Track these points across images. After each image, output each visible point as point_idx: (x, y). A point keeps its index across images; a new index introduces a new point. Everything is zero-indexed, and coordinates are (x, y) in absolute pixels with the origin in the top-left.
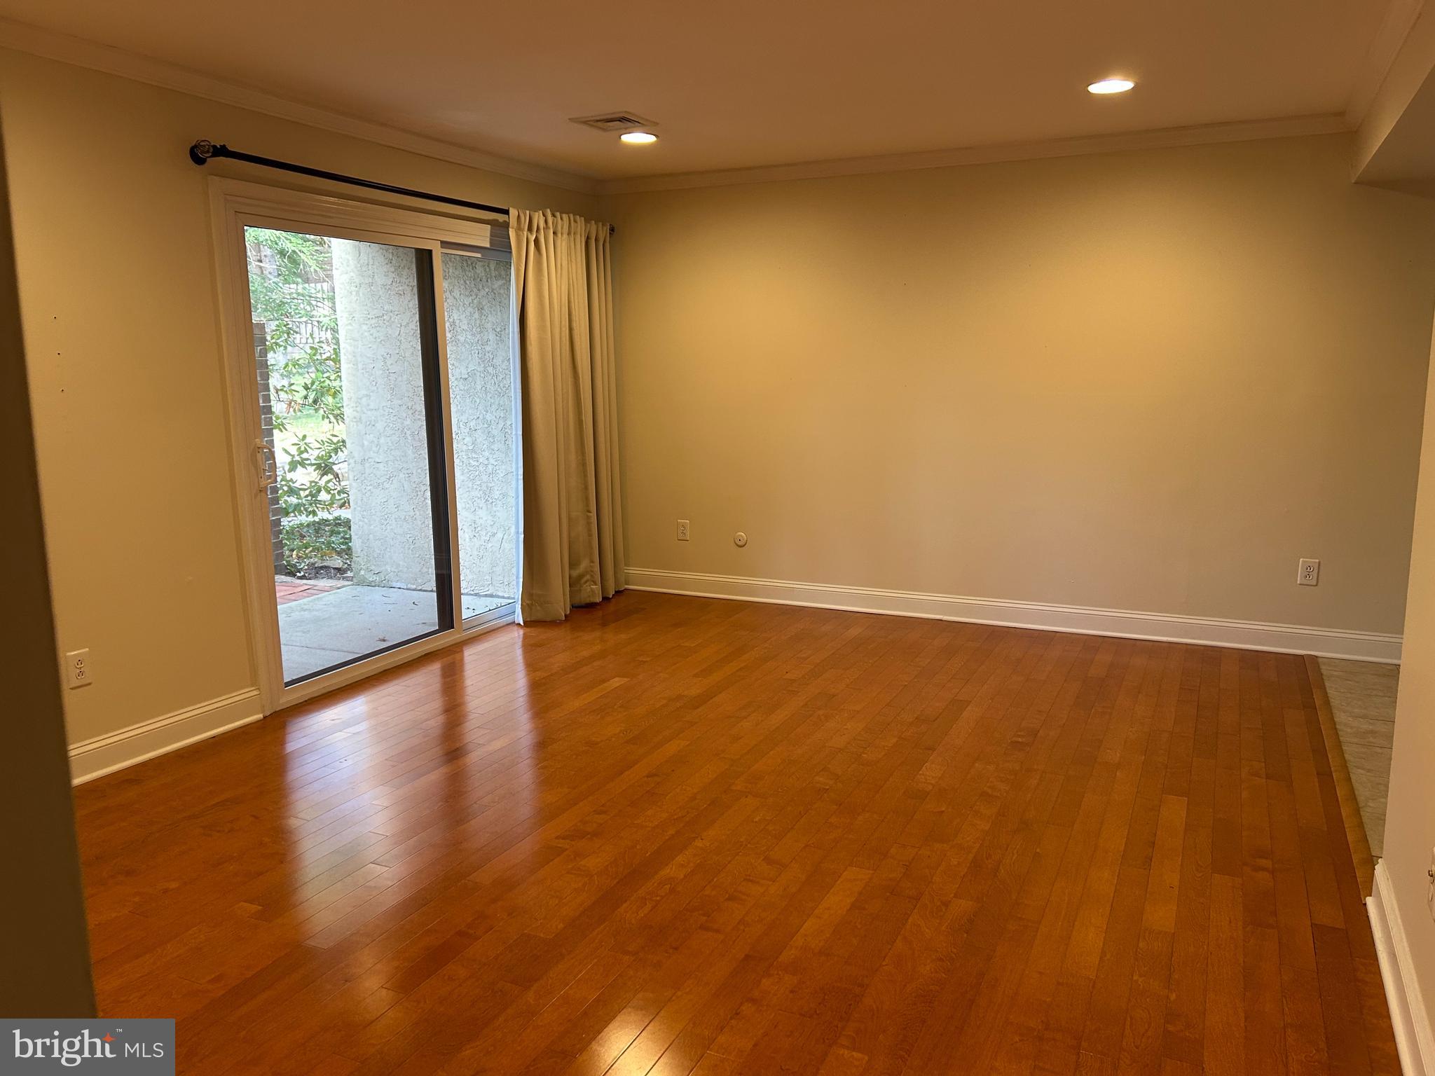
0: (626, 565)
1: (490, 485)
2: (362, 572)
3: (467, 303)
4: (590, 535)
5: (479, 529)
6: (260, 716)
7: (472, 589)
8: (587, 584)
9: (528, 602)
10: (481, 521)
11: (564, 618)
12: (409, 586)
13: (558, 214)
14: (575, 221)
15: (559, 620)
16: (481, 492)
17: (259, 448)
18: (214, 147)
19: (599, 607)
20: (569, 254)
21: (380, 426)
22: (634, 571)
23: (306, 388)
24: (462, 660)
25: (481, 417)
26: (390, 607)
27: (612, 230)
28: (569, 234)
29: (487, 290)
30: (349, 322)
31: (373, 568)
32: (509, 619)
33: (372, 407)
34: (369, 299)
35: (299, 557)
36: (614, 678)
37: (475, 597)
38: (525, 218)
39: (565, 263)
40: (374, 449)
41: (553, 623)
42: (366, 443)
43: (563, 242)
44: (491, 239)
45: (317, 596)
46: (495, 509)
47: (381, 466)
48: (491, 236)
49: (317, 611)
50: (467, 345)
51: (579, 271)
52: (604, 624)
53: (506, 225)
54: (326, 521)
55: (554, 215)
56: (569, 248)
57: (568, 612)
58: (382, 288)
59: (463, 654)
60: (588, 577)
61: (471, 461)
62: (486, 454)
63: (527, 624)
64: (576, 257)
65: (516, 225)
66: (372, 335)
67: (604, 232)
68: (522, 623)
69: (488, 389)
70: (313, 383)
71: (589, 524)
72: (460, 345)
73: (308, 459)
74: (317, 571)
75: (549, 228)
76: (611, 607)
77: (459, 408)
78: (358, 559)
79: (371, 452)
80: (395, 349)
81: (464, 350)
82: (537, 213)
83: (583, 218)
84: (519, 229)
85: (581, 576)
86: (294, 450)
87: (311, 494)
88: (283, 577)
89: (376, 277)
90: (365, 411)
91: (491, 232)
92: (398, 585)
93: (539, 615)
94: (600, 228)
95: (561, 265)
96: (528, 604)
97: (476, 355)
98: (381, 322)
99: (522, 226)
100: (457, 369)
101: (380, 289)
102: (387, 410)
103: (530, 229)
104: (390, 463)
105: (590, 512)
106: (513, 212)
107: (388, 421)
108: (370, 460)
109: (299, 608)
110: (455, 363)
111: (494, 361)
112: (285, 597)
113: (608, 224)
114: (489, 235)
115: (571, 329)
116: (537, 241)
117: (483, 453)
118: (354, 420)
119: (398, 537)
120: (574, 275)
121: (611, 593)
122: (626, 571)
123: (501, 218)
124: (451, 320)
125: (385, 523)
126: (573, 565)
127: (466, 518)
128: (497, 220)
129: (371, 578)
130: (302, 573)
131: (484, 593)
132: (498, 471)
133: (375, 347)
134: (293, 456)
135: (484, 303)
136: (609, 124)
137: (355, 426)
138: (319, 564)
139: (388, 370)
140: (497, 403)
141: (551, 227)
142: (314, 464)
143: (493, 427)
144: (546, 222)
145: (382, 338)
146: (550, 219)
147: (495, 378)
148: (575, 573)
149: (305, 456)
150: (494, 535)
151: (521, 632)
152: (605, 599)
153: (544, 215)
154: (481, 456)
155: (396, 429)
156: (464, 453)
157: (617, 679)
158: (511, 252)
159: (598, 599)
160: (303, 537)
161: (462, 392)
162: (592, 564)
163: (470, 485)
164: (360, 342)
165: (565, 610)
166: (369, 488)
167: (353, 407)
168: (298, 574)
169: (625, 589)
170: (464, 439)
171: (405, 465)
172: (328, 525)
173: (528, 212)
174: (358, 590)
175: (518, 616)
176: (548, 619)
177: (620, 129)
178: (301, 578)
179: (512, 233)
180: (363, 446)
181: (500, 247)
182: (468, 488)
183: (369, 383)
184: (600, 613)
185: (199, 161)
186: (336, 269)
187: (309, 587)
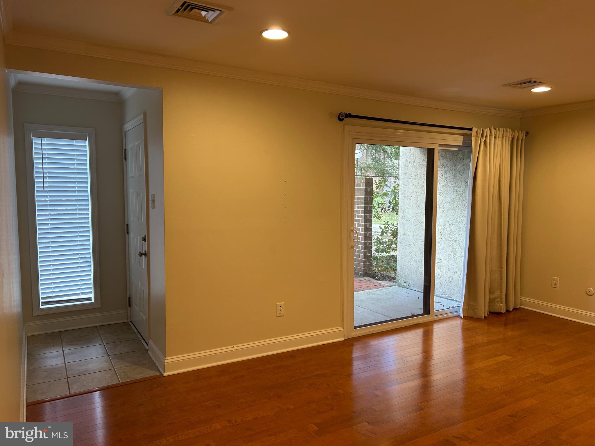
0: (521, 295)
1: (457, 250)
2: (400, 281)
3: (454, 170)
4: (501, 279)
5: (450, 269)
6: (343, 339)
7: (445, 295)
8: (498, 303)
9: (467, 307)
10: (451, 265)
11: (484, 318)
12: (418, 290)
13: (497, 129)
14: (507, 131)
15: (481, 319)
16: (452, 253)
17: (352, 231)
18: (346, 114)
19: (503, 315)
20: (502, 146)
21: (412, 220)
22: (526, 299)
23: (390, 203)
24: (432, 330)
25: (455, 219)
26: (408, 298)
27: (527, 133)
28: (503, 137)
29: (463, 163)
30: (404, 178)
31: (404, 280)
32: (457, 314)
33: (409, 213)
34: (412, 168)
35: (378, 270)
36: (503, 355)
37: (446, 299)
38: (480, 131)
39: (499, 151)
40: (409, 230)
41: (479, 320)
42: (406, 228)
43: (499, 141)
44: (463, 142)
45: (381, 289)
46: (458, 261)
47: (411, 237)
48: (463, 140)
49: (379, 295)
50: (452, 188)
51: (507, 154)
52: (506, 325)
53: (471, 135)
54: (393, 256)
55: (495, 129)
56: (502, 144)
57: (486, 315)
58: (418, 164)
59: (433, 327)
60: (499, 300)
61: (449, 238)
62: (456, 236)
63: (465, 318)
64: (505, 147)
65: (475, 135)
66: (412, 183)
67: (522, 135)
68: (462, 317)
69: (459, 207)
70: (392, 201)
71: (501, 273)
72: (448, 187)
73: (388, 231)
74: (384, 278)
75: (492, 135)
76: (511, 316)
77: (446, 215)
78: (398, 275)
79: (408, 231)
80: (421, 189)
81: (450, 189)
82: (486, 129)
83: (511, 129)
84: (477, 136)
85: (495, 299)
86: (383, 227)
87: (388, 245)
88: (370, 278)
89: (416, 159)
90: (407, 214)
91: (463, 139)
92: (414, 289)
93: (471, 314)
94: (520, 133)
95: (497, 152)
96: (466, 308)
97: (456, 192)
98: (416, 178)
99: (478, 136)
100: (447, 198)
101: (417, 164)
102: (416, 214)
103: (482, 136)
104: (414, 236)
105: (503, 268)
106: (474, 130)
107: (415, 219)
108: (407, 235)
109: (372, 293)
110: (446, 195)
111: (464, 195)
112: (369, 287)
113: (525, 131)
114: (462, 140)
115: (500, 181)
116: (485, 142)
117: (455, 235)
118: (402, 218)
119: (415, 268)
120: (504, 157)
121: (511, 308)
122: (521, 299)
123: (468, 132)
124: (446, 177)
125: (411, 261)
126: (491, 292)
127: (445, 263)
128: (467, 133)
129: (403, 284)
130: (378, 278)
131: (450, 298)
132: (460, 244)
133: (413, 188)
134: (383, 229)
135: (461, 169)
136: (523, 85)
137: (402, 220)
138: (385, 275)
139: (417, 198)
140: (463, 213)
141: (493, 134)
142: (390, 233)
143: (460, 224)
144: (491, 132)
145: (416, 184)
146: (493, 131)
147: (463, 202)
148: (492, 297)
149: (387, 229)
150: (457, 272)
151: (462, 321)
152: (508, 311)
153: (490, 129)
154: (453, 237)
155: (419, 222)
156: (446, 235)
157: (504, 356)
158: (472, 147)
159: (503, 311)
160: (383, 262)
161: (448, 208)
162: (501, 293)
163: (448, 249)
164: (407, 186)
165: (485, 314)
166: (405, 246)
167: (402, 212)
168: (377, 278)
169: (520, 307)
170: (447, 228)
171: (421, 238)
172: (393, 258)
173: (482, 129)
174: (397, 288)
175: (461, 313)
176: (476, 317)
177: (530, 87)
178: (377, 280)
179: (473, 139)
180: (404, 229)
181: (467, 145)
182: (447, 250)
183: (409, 203)
184: (504, 318)
185: (341, 120)
186: (401, 156)
187: (378, 284)
